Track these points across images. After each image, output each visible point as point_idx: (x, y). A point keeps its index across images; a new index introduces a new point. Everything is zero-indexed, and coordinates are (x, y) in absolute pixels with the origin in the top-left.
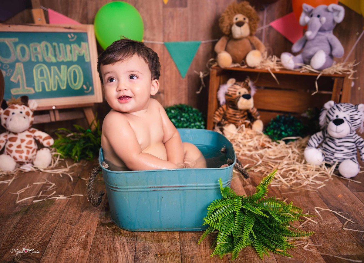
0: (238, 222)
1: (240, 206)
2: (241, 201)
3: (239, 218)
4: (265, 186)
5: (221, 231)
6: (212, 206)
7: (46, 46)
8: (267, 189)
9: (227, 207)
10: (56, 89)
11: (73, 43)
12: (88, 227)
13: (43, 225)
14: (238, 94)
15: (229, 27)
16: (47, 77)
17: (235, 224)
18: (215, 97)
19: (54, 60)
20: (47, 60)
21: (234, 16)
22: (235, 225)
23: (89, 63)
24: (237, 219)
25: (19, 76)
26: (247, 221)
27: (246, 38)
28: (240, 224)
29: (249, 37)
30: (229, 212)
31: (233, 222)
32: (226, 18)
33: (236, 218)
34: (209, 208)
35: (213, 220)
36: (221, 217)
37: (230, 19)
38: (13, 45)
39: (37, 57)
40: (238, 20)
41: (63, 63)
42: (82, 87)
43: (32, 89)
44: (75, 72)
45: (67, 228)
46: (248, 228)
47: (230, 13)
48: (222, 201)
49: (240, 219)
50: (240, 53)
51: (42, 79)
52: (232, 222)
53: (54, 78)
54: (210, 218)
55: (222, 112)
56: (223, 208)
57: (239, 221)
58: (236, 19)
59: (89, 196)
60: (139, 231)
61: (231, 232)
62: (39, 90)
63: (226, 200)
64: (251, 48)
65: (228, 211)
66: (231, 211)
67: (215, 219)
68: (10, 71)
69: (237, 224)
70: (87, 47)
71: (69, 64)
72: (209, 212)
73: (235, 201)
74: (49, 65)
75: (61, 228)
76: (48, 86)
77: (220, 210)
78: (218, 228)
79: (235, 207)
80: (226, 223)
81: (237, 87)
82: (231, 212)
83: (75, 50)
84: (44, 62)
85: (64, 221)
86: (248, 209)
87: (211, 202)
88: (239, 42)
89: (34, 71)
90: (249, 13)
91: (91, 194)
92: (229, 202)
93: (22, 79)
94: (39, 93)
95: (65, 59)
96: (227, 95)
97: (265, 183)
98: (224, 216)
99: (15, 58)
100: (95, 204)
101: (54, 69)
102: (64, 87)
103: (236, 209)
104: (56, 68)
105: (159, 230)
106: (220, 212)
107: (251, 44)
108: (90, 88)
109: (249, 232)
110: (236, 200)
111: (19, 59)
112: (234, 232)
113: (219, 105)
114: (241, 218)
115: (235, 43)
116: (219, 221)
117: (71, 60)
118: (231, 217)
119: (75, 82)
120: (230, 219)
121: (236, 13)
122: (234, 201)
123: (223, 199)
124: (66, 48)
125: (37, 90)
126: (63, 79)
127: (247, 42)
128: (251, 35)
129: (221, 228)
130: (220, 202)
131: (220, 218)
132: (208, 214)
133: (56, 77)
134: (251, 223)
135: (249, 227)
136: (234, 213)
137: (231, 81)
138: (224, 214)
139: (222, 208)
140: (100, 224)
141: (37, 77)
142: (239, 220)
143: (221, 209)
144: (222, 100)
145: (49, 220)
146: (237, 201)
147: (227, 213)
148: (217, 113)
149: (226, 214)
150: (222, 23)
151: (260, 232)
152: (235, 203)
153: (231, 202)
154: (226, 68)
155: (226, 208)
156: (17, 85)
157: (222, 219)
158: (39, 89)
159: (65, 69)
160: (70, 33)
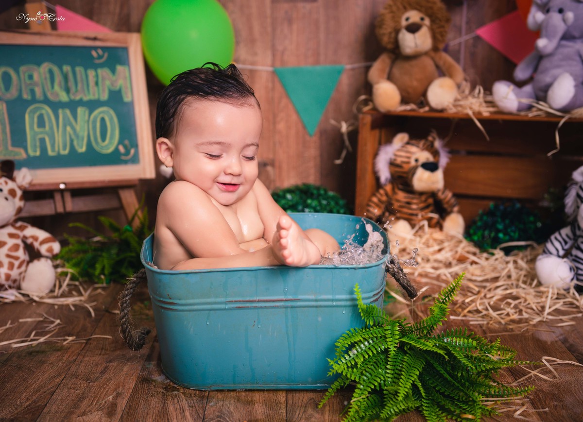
0: (393, 368)
1: (396, 339)
2: (398, 328)
3: (395, 360)
4: (444, 305)
5: (362, 382)
6: (344, 338)
7: (51, 72)
8: (448, 310)
9: (373, 342)
10: (66, 152)
11: (102, 66)
12: (119, 384)
13: (35, 382)
14: (413, 163)
15: (393, 35)
16: (51, 128)
17: (388, 371)
18: (369, 168)
19: (64, 97)
20: (51, 97)
21: (403, 13)
22: (388, 373)
23: (131, 105)
24: (390, 361)
26: (409, 364)
27: (426, 54)
28: (397, 371)
29: (433, 54)
30: (376, 349)
31: (383, 367)
32: (388, 17)
33: (389, 359)
34: (339, 342)
35: (347, 365)
36: (362, 360)
37: (396, 19)
39: (32, 92)
40: (411, 21)
41: (81, 103)
42: (117, 149)
43: (22, 151)
44: (103, 120)
45: (80, 387)
46: (410, 375)
47: (394, 9)
48: (364, 331)
49: (395, 362)
50: (415, 84)
51: (41, 133)
52: (381, 368)
53: (65, 131)
54: (341, 361)
55: (384, 198)
56: (366, 343)
57: (395, 366)
58: (407, 19)
59: (122, 326)
60: (213, 388)
61: (380, 384)
62: (34, 152)
63: (371, 329)
64: (436, 73)
65: (374, 347)
66: (380, 347)
67: (351, 363)
69: (392, 370)
70: (127, 74)
71: (92, 105)
72: (338, 350)
73: (388, 330)
74: (56, 106)
75: (69, 386)
76: (53, 146)
77: (359, 346)
78: (355, 378)
79: (388, 340)
80: (370, 369)
81: (413, 149)
82: (381, 349)
83: (104, 79)
84: (46, 101)
85: (75, 376)
86: (411, 342)
87: (343, 334)
88: (414, 62)
89: (27, 117)
90: (431, 8)
91: (126, 321)
92: (377, 332)
93: (5, 133)
94: (35, 158)
95: (85, 96)
96: (392, 164)
97: (445, 299)
98: (367, 357)
100: (132, 343)
101: (64, 115)
102: (82, 147)
103: (389, 343)
104: (68, 112)
105: (249, 387)
106: (359, 350)
107: (438, 67)
108: (132, 151)
109: (411, 382)
110: (389, 327)
112: (385, 385)
113: (378, 185)
114: (399, 361)
115: (407, 65)
116: (359, 366)
117: (96, 97)
118: (379, 358)
119: (104, 139)
120: (377, 361)
121: (405, 9)
122: (385, 330)
123: (367, 327)
124: (87, 76)
125: (31, 153)
126: (81, 134)
127: (428, 62)
128: (435, 49)
129: (360, 377)
130: (360, 332)
131: (360, 361)
132: (337, 354)
133: (68, 128)
134: (415, 368)
135: (412, 374)
136: (386, 351)
137: (401, 139)
138: (367, 353)
139: (362, 343)
140: (142, 380)
141: (32, 128)
142: (394, 364)
143: (362, 346)
144: (385, 174)
145: (46, 375)
146: (390, 329)
147: (372, 351)
148: (375, 199)
149: (371, 354)
150: (380, 27)
151: (434, 388)
152: (387, 332)
153: (381, 332)
154: (389, 111)
155: (371, 342)
157: (363, 363)
158: (35, 151)
159: (84, 115)
160: (95, 48)
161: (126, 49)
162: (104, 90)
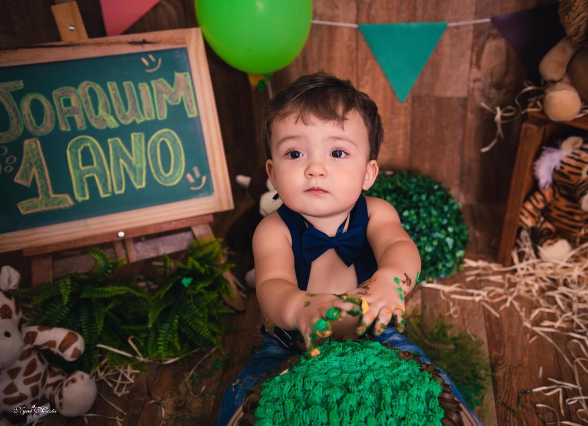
7: (92, 92)
10: (122, 191)
11: (155, 76)
14: (584, 176)
16: (100, 164)
19: (112, 123)
20: (96, 126)
23: (197, 120)
25: (34, 170)
38: (12, 100)
39: (72, 121)
41: (134, 127)
42: (184, 180)
43: (68, 197)
44: (163, 145)
51: (89, 172)
53: (117, 164)
62: (82, 196)
68: (11, 160)
70: (190, 83)
71: (148, 128)
74: (103, 136)
76: (105, 186)
83: (159, 93)
84: (91, 131)
89: (68, 152)
93: (42, 177)
94: (84, 201)
95: (139, 117)
96: (557, 172)
99: (22, 130)
101: (115, 145)
102: (141, 183)
104: (119, 141)
108: (204, 179)
111: (31, 129)
117: (153, 117)
119: (167, 170)
124: (138, 91)
125: (80, 199)
126: (138, 166)
133: (122, 161)
137: (572, 144)
141: (76, 167)
144: (545, 179)
148: (529, 207)
156: (31, 192)
158: (84, 195)
159: (140, 140)
160: (145, 54)
161: (184, 50)
162: (161, 108)
